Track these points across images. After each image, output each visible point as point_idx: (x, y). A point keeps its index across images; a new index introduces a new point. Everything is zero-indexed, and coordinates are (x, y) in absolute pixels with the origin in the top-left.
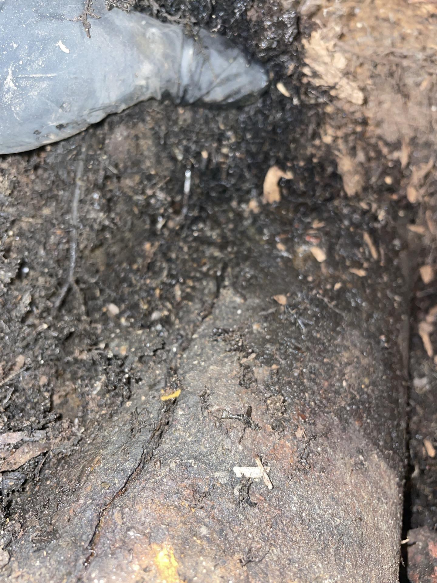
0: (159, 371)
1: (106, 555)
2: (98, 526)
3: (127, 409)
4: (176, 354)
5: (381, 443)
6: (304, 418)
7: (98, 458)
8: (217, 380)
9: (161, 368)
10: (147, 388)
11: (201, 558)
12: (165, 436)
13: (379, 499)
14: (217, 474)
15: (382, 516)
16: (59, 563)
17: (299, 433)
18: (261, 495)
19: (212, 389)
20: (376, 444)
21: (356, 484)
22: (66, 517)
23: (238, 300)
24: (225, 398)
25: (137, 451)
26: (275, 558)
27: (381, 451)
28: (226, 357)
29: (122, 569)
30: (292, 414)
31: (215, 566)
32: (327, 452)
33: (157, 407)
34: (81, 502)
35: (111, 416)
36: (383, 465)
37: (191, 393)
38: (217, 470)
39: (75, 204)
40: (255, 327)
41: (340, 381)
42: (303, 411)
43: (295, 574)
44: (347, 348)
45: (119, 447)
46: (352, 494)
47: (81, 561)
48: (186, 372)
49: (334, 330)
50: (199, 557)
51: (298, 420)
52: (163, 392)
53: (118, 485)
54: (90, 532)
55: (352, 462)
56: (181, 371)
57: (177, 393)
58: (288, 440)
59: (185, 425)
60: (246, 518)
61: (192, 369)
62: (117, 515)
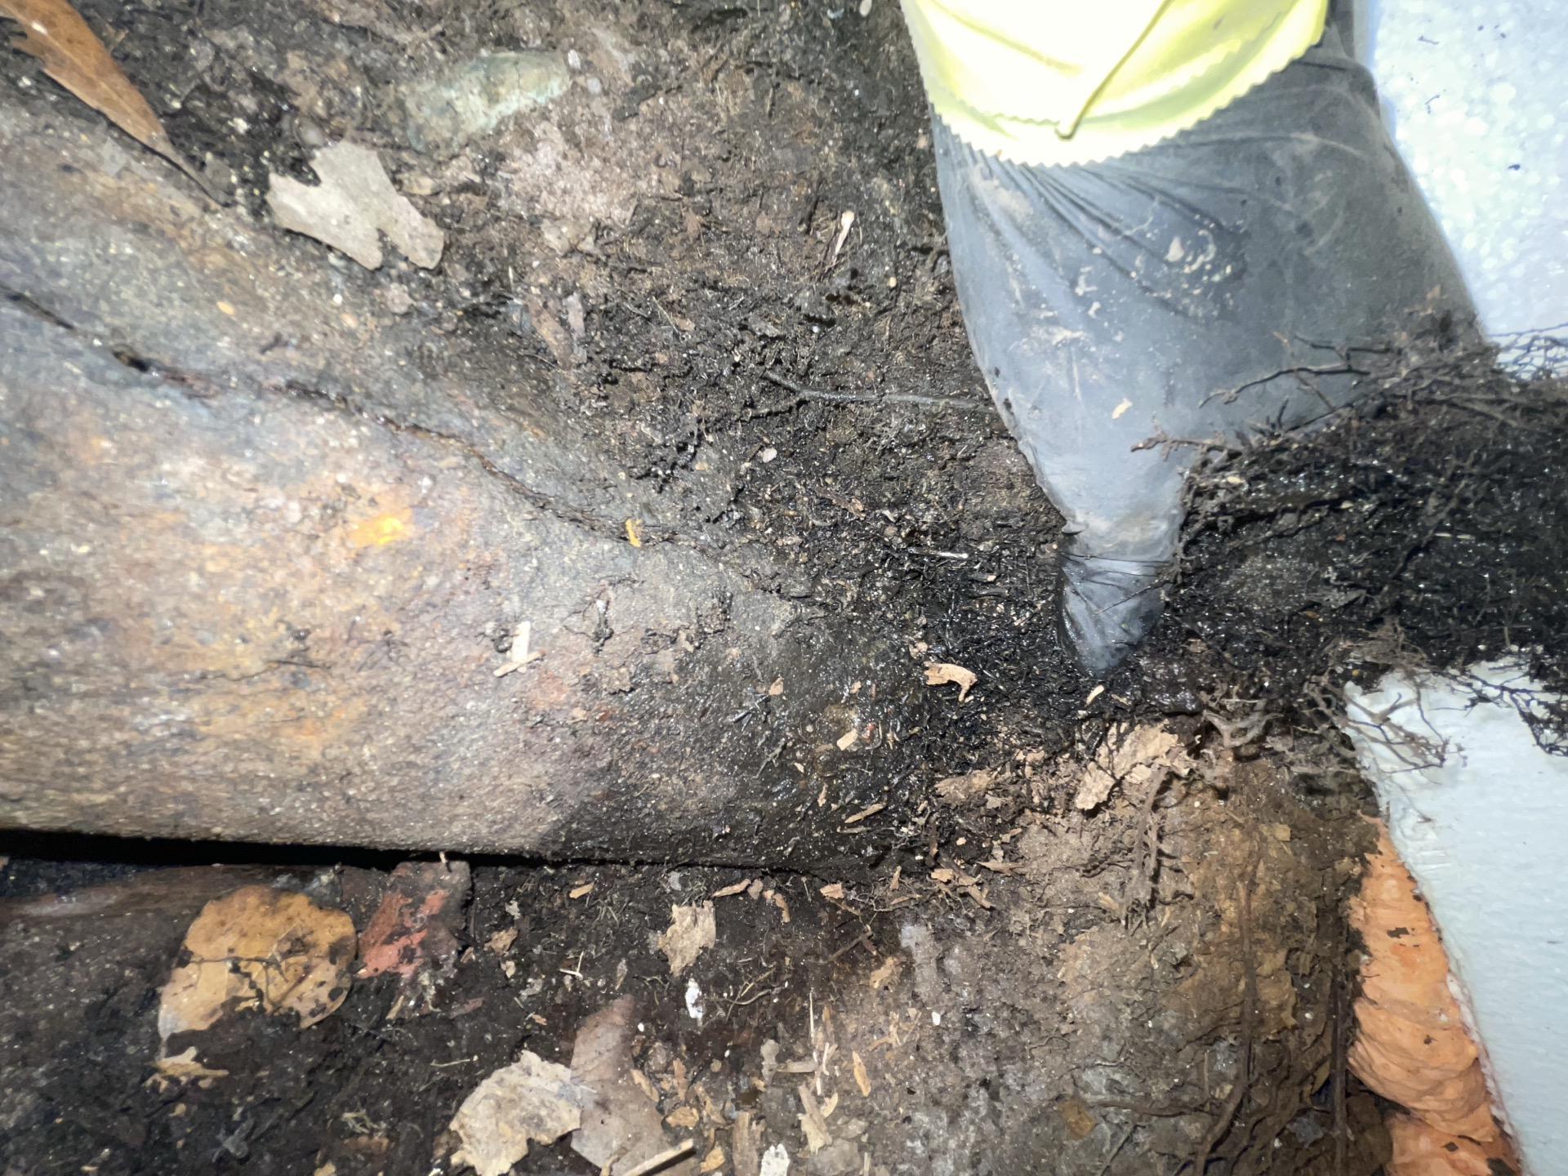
0: (669, 516)
1: (394, 446)
2: (440, 435)
3: (614, 474)
4: (696, 539)
5: (574, 826)
6: (602, 719)
7: (542, 434)
8: (654, 597)
9: (674, 518)
10: (645, 499)
11: (390, 578)
12: (573, 526)
13: (494, 822)
14: (516, 599)
15: (471, 826)
16: (388, 383)
17: (579, 713)
18: (488, 660)
19: (640, 591)
20: (572, 818)
21: (511, 790)
22: (455, 392)
23: (776, 627)
24: (628, 609)
25: (551, 488)
26: (396, 680)
27: (563, 826)
28: (689, 609)
29: (372, 468)
30: (607, 702)
31: (380, 597)
32: (555, 750)
33: (617, 515)
34: (476, 412)
35: (607, 451)
36: (542, 828)
37: (635, 561)
38: (522, 599)
39: (911, 398)
40: (735, 651)
41: (659, 769)
42: (611, 718)
43: (375, 706)
44: (707, 780)
45: (557, 464)
46: (497, 786)
47: (387, 412)
48: (666, 554)
49: (734, 762)
50: (393, 574)
51: (599, 711)
52: (638, 522)
53: (500, 462)
54: (432, 424)
55: (543, 786)
56: (668, 546)
57: (636, 542)
58: (568, 697)
59: (588, 553)
60: (453, 639)
61: (671, 562)
62: (453, 460)
